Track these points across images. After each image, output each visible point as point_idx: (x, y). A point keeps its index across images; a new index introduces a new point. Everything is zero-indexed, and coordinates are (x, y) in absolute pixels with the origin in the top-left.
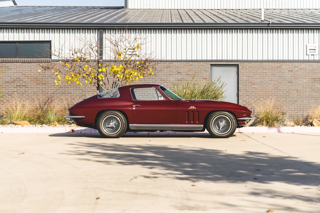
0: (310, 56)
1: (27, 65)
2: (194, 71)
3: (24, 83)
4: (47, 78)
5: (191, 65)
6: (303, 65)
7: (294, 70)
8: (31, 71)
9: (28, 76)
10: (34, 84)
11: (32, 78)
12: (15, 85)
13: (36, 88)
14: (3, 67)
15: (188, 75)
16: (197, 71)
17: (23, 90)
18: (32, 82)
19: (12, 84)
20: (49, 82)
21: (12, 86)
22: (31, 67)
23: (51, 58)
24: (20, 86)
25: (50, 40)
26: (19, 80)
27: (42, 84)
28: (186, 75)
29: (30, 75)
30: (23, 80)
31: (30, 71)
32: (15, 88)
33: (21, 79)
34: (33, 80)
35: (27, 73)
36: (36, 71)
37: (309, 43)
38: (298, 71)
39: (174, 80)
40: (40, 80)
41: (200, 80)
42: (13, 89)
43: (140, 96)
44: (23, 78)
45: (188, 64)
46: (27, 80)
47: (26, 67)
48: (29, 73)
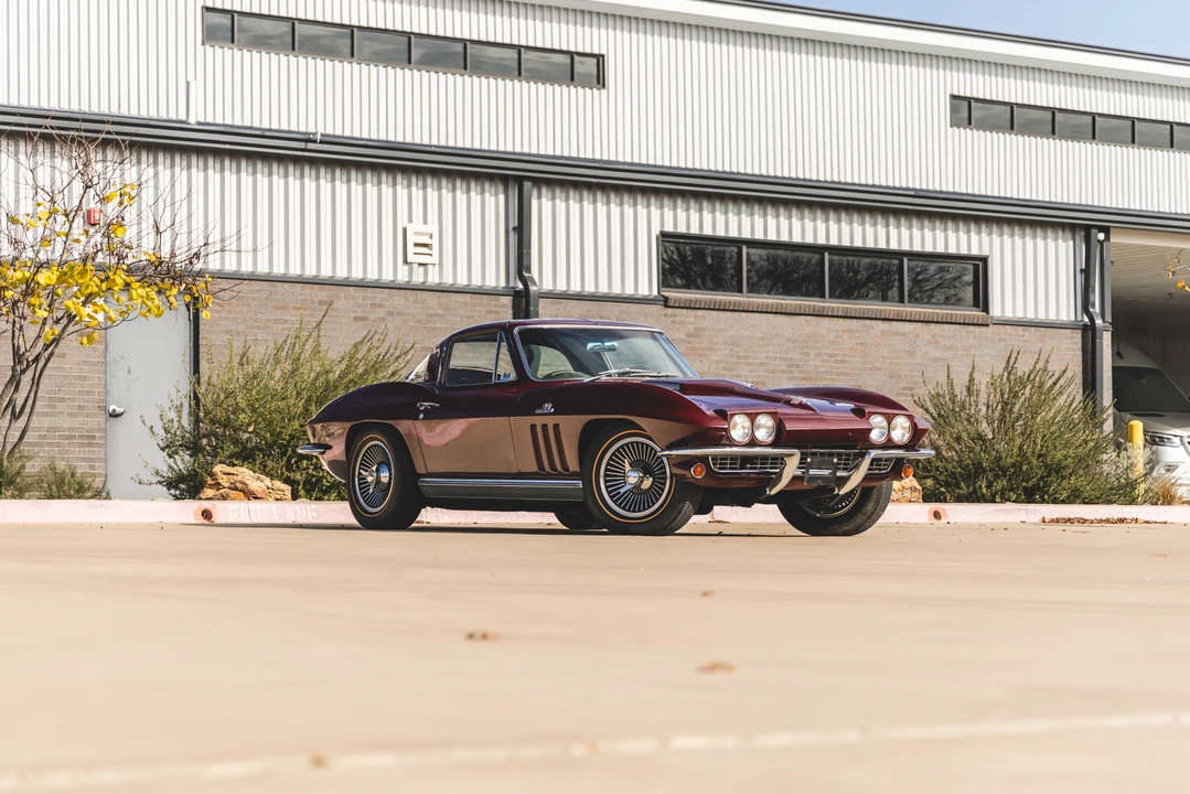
0: (415, 266)
6: (399, 299)
7: (372, 317)
37: (410, 221)
38: (383, 319)
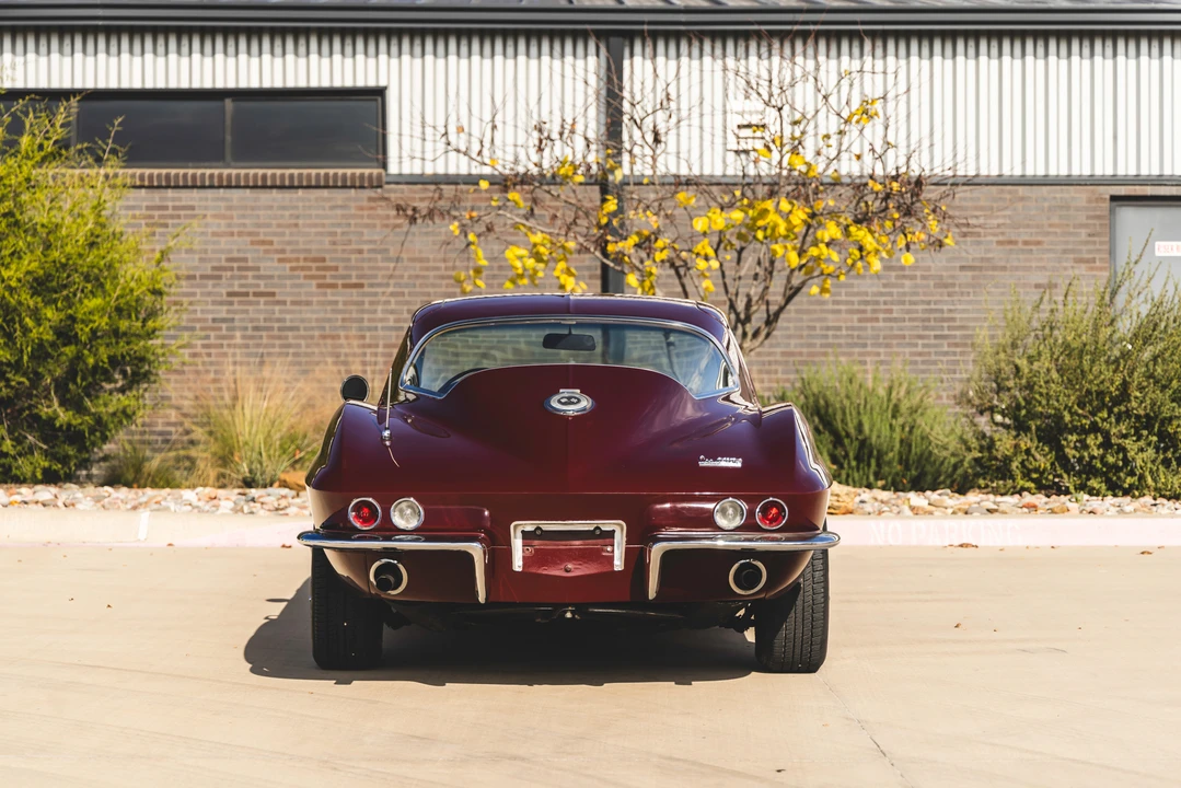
1: (274, 200)
2: (1038, 226)
3: (262, 283)
4: (370, 260)
5: (1022, 199)
8: (296, 225)
9: (283, 251)
10: (310, 285)
11: (297, 260)
12: (224, 291)
13: (319, 303)
14: (166, 208)
15: (1011, 242)
16: (1050, 226)
17: (259, 311)
18: (298, 277)
19: (206, 286)
20: (375, 277)
21: (209, 294)
22: (296, 208)
23: (384, 166)
24: (247, 294)
25: (382, 83)
26: (240, 269)
27: (345, 286)
28: (999, 243)
29: (289, 243)
30: (258, 269)
31: (289, 226)
32: (221, 303)
33: (250, 264)
34: (303, 268)
35: (275, 234)
36: (315, 225)
39: (946, 269)
40: (336, 268)
41: (1066, 269)
42: (212, 312)
43: (793, 342)
44: (259, 259)
45: (1010, 192)
46: (276, 269)
47: (271, 208)
48: (283, 234)
